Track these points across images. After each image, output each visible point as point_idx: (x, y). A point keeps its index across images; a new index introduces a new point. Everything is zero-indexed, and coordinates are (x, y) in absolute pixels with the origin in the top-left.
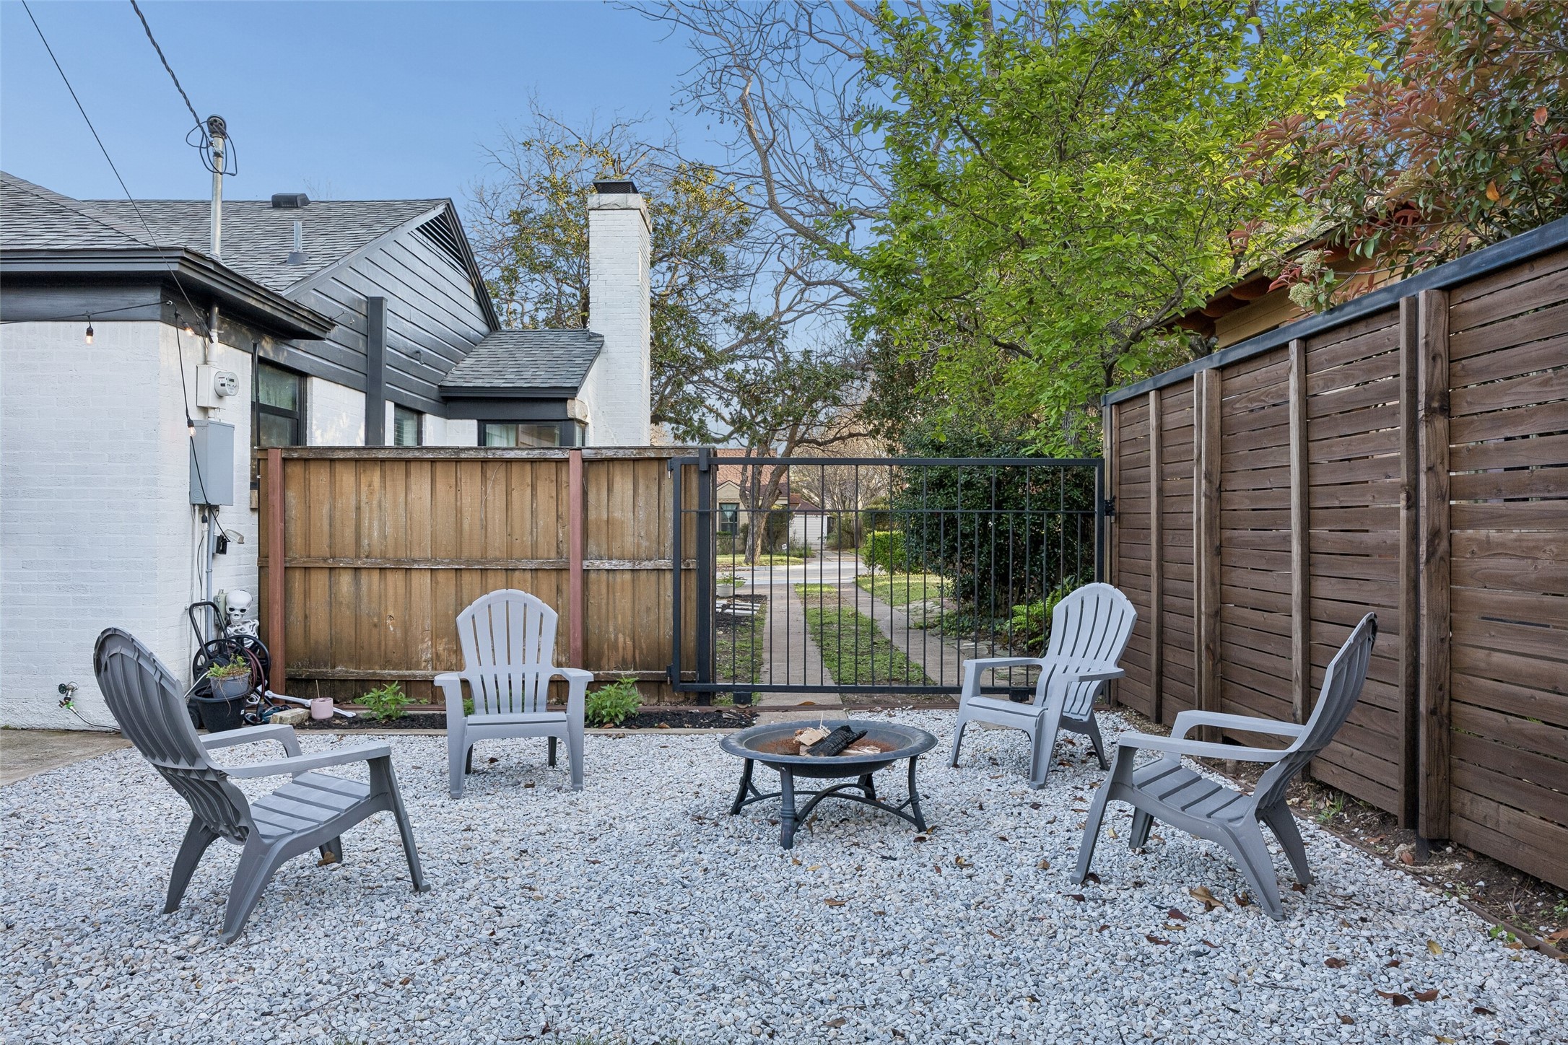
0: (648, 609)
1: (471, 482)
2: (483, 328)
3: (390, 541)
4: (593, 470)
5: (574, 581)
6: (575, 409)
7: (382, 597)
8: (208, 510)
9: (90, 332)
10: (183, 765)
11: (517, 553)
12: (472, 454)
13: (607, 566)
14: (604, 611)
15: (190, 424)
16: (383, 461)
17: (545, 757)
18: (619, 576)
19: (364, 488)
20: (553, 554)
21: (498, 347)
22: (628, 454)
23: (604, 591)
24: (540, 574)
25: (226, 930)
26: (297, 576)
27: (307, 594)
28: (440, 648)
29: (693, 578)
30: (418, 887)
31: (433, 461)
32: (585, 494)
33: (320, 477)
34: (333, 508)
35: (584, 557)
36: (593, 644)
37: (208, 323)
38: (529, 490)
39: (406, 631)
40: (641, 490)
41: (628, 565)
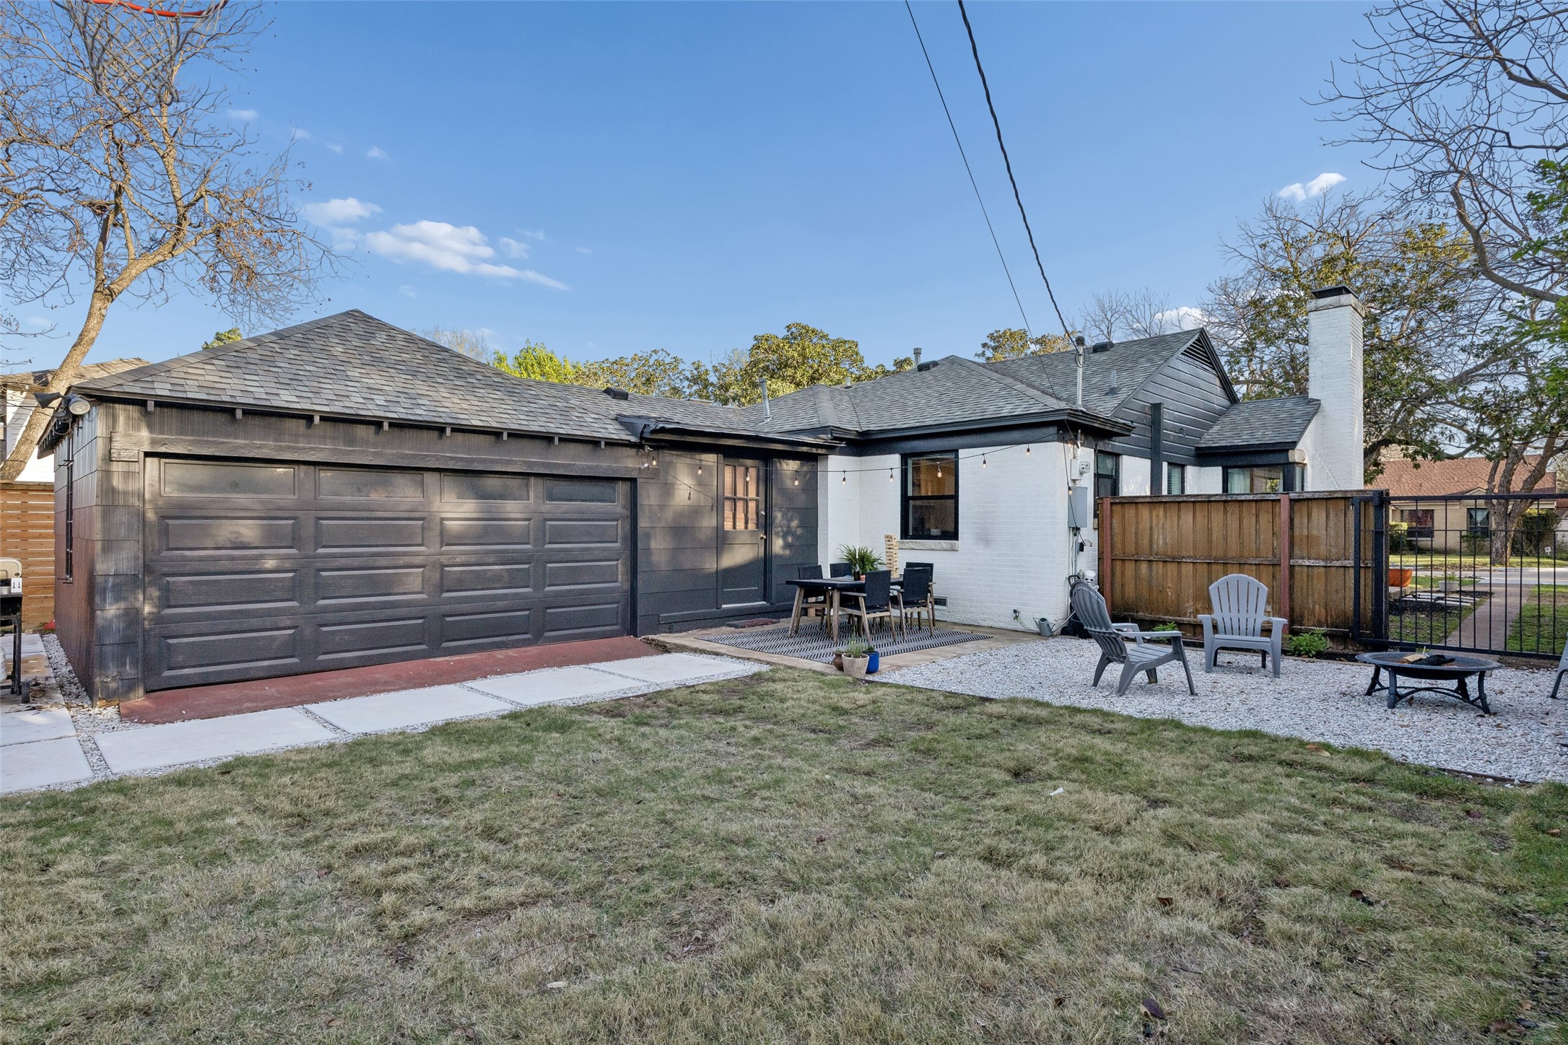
0: (1337, 591)
1: (1217, 516)
2: (1226, 403)
3: (1169, 546)
4: (1297, 506)
5: (1285, 572)
6: (1295, 456)
7: (1165, 576)
8: (1076, 530)
9: (1028, 450)
10: (1104, 630)
11: (1246, 554)
12: (1218, 498)
13: (1307, 563)
14: (1305, 591)
15: (1070, 489)
16: (1165, 502)
17: (1260, 665)
18: (1315, 570)
19: (1154, 518)
20: (1270, 555)
21: (1237, 416)
22: (1322, 496)
23: (1305, 579)
24: (1261, 567)
25: (1119, 691)
26: (1118, 563)
27: (1123, 573)
28: (1199, 606)
29: (1370, 574)
30: (1192, 693)
31: (1194, 502)
32: (1292, 520)
33: (1130, 512)
34: (1137, 527)
35: (1291, 557)
36: (1297, 610)
37: (1076, 436)
38: (1254, 518)
39: (1178, 596)
40: (1332, 515)
41: (1322, 563)
